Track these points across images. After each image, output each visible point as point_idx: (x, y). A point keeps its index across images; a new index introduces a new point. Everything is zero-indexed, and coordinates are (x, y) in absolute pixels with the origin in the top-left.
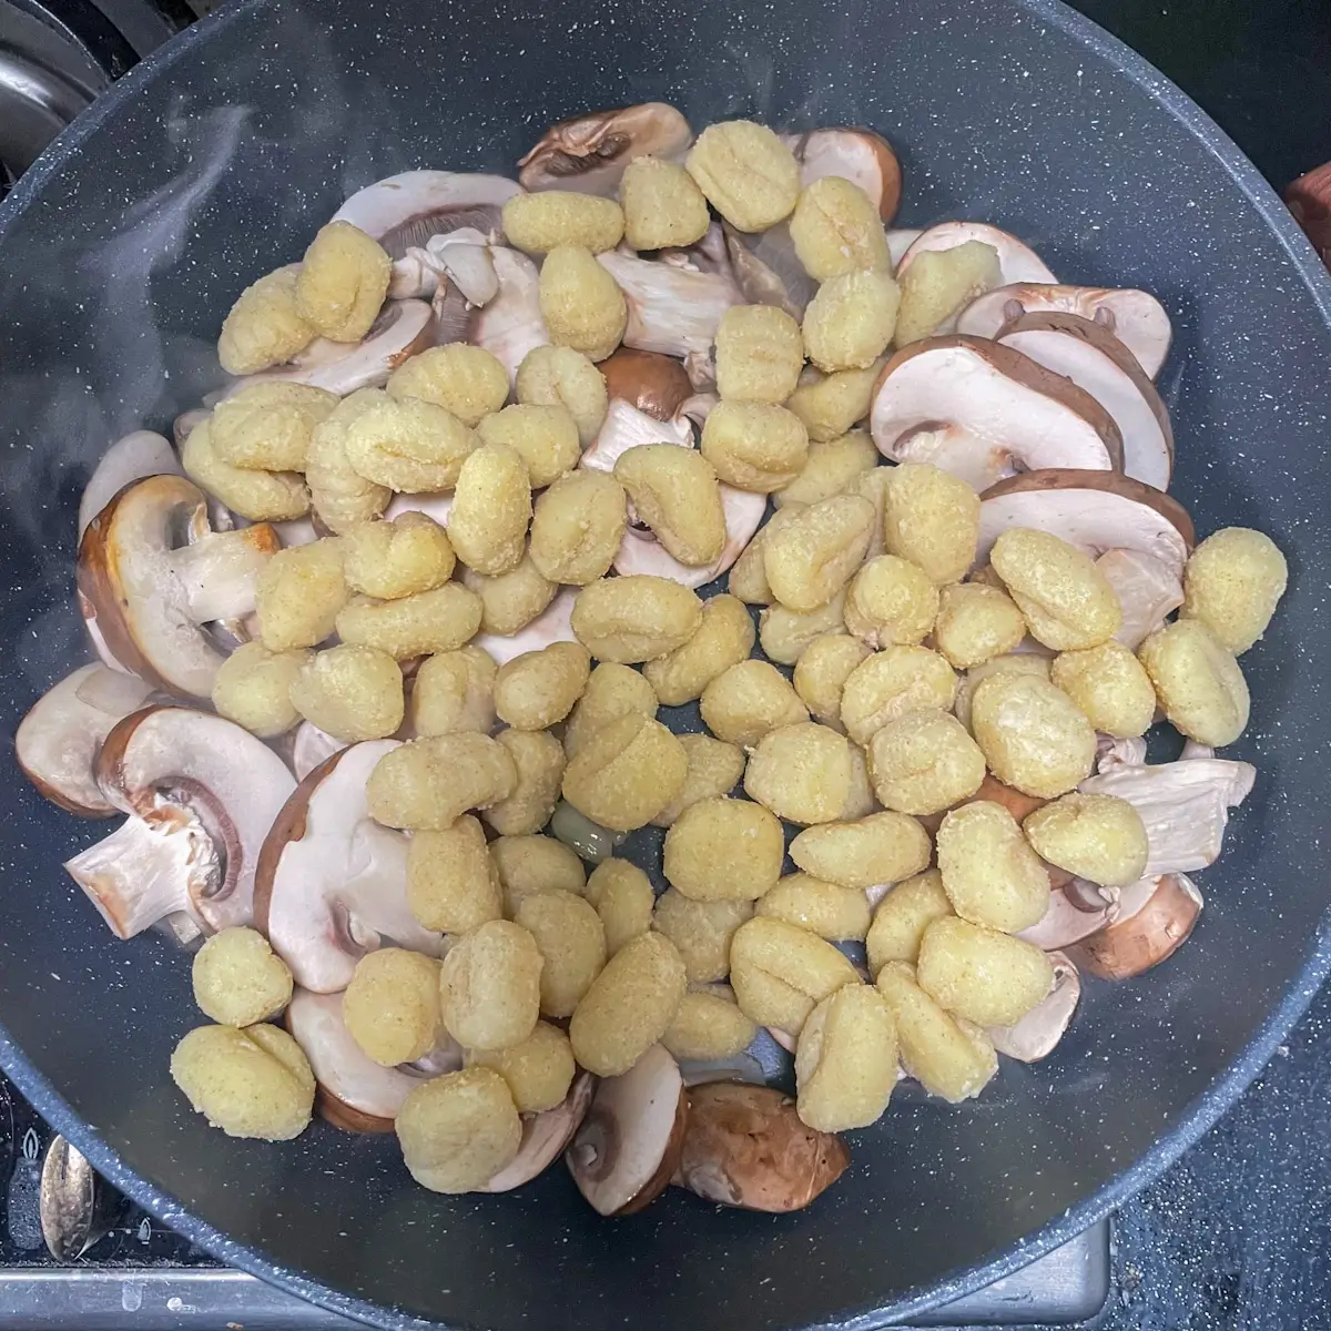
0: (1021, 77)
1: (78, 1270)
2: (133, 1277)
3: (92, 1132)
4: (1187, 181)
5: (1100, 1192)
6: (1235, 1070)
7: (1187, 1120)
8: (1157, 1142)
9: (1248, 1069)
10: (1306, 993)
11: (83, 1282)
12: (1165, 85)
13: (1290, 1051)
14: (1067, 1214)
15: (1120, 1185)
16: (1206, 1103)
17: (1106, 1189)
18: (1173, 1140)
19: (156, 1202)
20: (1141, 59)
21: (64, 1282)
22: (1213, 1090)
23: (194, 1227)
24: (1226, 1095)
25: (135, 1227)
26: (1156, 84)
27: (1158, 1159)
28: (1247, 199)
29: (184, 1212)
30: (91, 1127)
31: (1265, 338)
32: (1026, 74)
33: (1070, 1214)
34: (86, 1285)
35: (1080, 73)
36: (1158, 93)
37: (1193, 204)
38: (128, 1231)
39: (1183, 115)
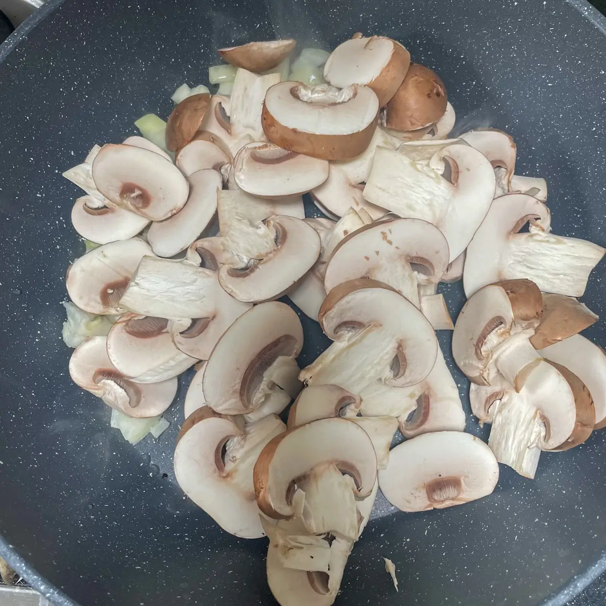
0: (513, 5)
1: (18, 587)
3: (11, 549)
4: (600, 60)
11: (21, 593)
12: (590, 9)
21: (11, 593)
26: (586, 8)
29: (57, 593)
30: (11, 546)
32: (516, 4)
34: (22, 595)
35: (545, 3)
36: (587, 13)
37: (603, 72)
39: (600, 25)
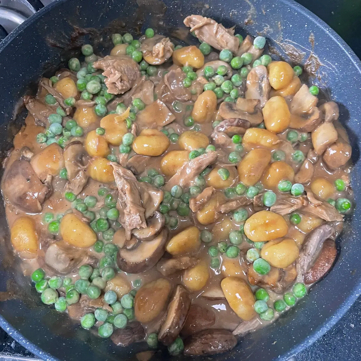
0: (290, 26)
2: (8, 357)
4: (335, 57)
5: (289, 351)
6: (333, 317)
7: (318, 331)
8: (308, 337)
9: (338, 317)
10: (357, 295)
12: (330, 29)
13: (354, 326)
14: (279, 357)
15: (296, 350)
16: (324, 326)
17: (291, 350)
18: (313, 337)
19: (8, 329)
20: (323, 22)
22: (327, 322)
23: (18, 337)
24: (331, 324)
25: (11, 343)
26: (327, 29)
27: (308, 342)
28: (352, 63)
31: (356, 103)
32: (291, 26)
33: (280, 357)
35: (306, 26)
36: (328, 32)
37: (337, 64)
38: (9, 344)
